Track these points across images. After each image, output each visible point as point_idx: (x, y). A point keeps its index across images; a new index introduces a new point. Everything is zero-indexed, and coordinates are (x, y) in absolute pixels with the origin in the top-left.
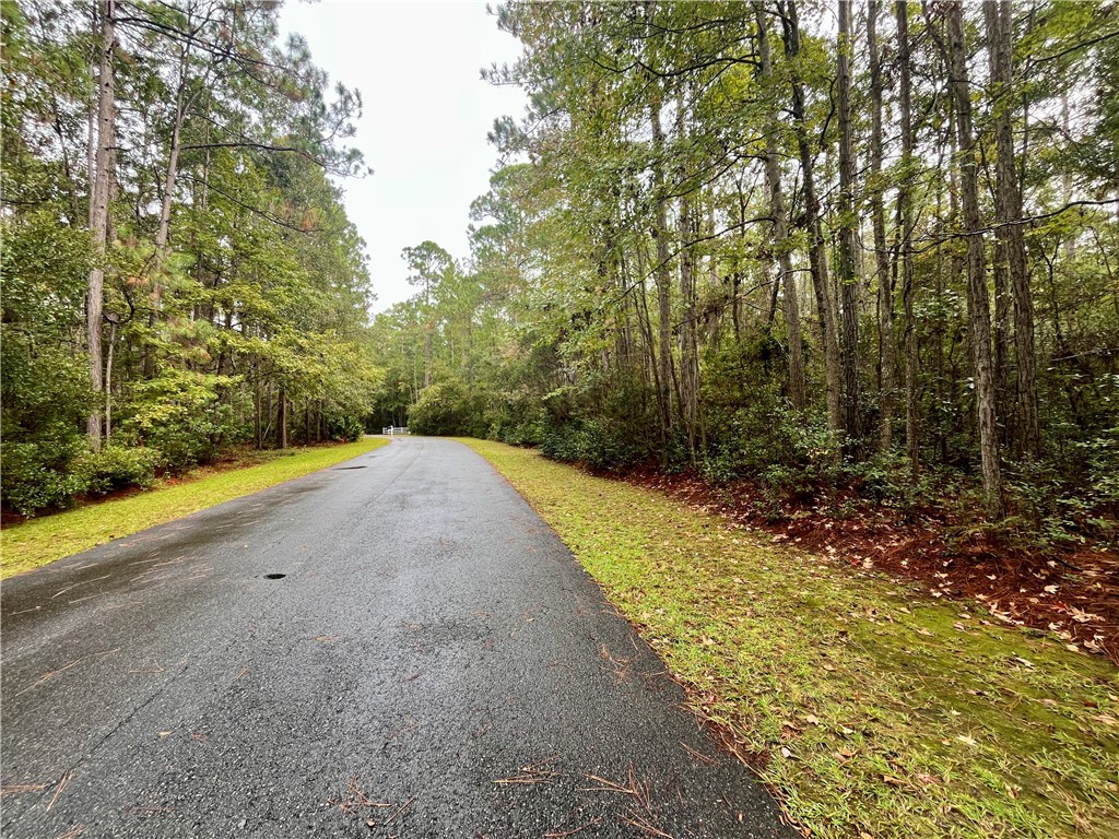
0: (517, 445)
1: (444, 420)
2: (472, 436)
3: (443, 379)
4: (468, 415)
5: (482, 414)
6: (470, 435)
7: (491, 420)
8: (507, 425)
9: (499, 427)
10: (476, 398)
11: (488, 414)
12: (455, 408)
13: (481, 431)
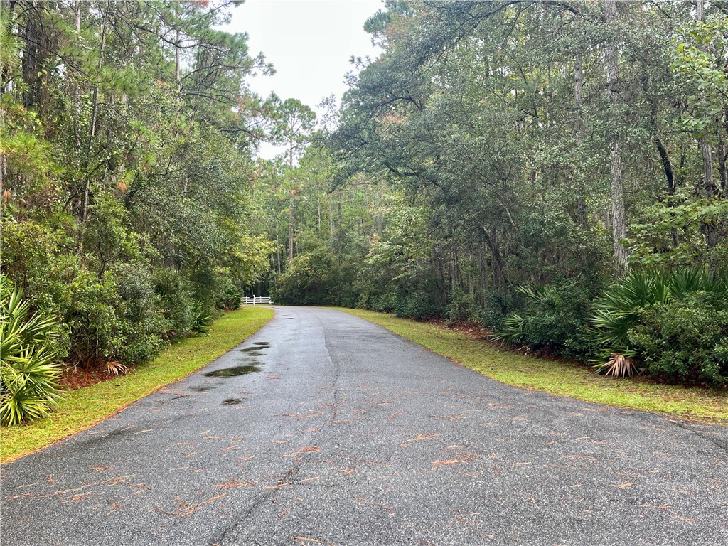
0: (381, 311)
1: (310, 289)
2: (340, 306)
3: (311, 248)
4: (337, 284)
5: (351, 284)
6: (338, 304)
7: (360, 290)
8: (374, 295)
9: (367, 297)
10: (345, 269)
11: (357, 285)
12: (324, 277)
13: (349, 301)
